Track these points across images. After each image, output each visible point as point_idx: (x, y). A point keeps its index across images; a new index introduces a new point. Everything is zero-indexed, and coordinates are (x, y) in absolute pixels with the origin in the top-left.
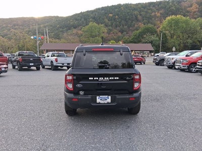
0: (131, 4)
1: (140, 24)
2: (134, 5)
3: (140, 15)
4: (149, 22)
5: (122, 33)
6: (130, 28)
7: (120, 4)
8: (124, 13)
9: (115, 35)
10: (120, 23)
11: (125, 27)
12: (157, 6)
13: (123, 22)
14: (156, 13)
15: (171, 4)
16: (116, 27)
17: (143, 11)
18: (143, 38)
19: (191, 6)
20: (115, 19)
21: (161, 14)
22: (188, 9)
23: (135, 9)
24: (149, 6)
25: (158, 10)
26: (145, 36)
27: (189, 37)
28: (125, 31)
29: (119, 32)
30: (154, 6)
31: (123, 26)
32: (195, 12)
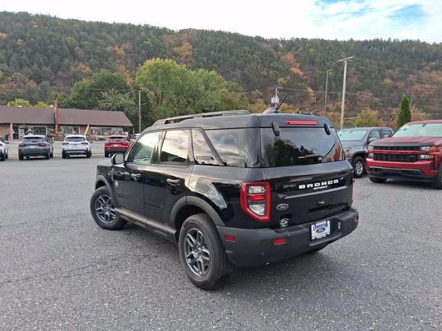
0: (55, 18)
1: (82, 65)
2: (62, 20)
3: (81, 46)
4: (102, 66)
5: (38, 82)
6: (60, 73)
7: (26, 14)
8: (40, 37)
9: (19, 87)
10: (30, 57)
11: (45, 69)
12: (115, 33)
13: (39, 57)
14: (116, 48)
15: (143, 33)
16: (21, 66)
17: (86, 39)
18: (101, 98)
19: (180, 45)
20: (15, 47)
21: (125, 50)
22: (176, 49)
23: (65, 32)
24: (100, 31)
25: (120, 42)
26: (105, 94)
27: (188, 102)
28: (47, 79)
29: (31, 78)
30: (109, 32)
31: (40, 66)
32: (187, 57)
